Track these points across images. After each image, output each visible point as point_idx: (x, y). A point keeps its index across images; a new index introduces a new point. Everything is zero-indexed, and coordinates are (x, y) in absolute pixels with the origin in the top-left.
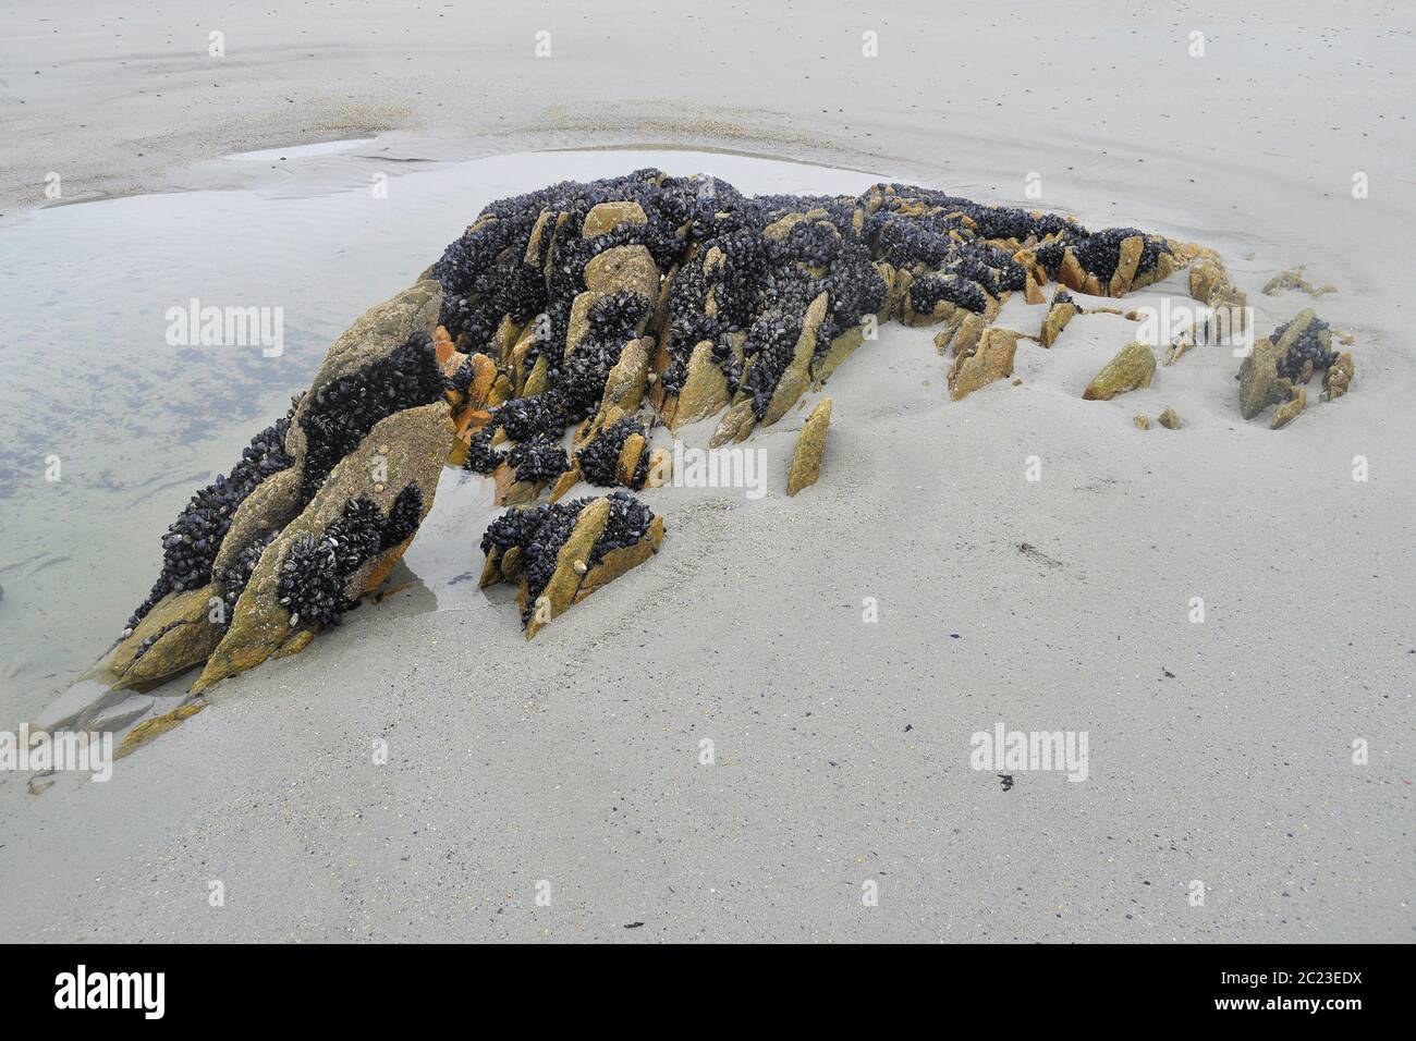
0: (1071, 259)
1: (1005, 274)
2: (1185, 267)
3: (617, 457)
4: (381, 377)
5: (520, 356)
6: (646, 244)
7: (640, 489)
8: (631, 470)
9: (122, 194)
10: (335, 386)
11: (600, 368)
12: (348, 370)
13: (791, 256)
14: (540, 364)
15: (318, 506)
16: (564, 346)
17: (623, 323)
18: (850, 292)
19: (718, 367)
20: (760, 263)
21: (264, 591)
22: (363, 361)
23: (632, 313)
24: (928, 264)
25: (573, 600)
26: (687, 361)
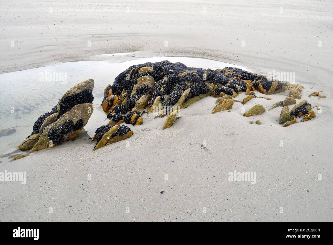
0: (261, 86)
1: (241, 88)
2: (290, 89)
3: (131, 118)
4: (77, 97)
5: (123, 96)
6: (152, 75)
7: (135, 125)
8: (133, 121)
9: (80, 61)
10: (67, 98)
11: (135, 100)
12: (69, 95)
13: (184, 80)
14: (126, 98)
15: (59, 120)
16: (130, 95)
17: (143, 91)
18: (197, 89)
19: (161, 102)
20: (176, 81)
21: (45, 135)
22: (73, 94)
23: (146, 89)
24: (223, 84)
25: (105, 145)
26: (154, 100)
